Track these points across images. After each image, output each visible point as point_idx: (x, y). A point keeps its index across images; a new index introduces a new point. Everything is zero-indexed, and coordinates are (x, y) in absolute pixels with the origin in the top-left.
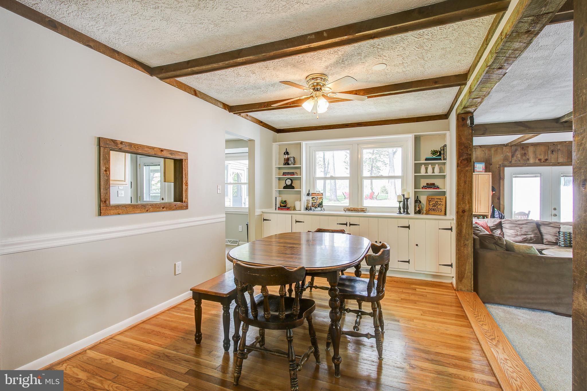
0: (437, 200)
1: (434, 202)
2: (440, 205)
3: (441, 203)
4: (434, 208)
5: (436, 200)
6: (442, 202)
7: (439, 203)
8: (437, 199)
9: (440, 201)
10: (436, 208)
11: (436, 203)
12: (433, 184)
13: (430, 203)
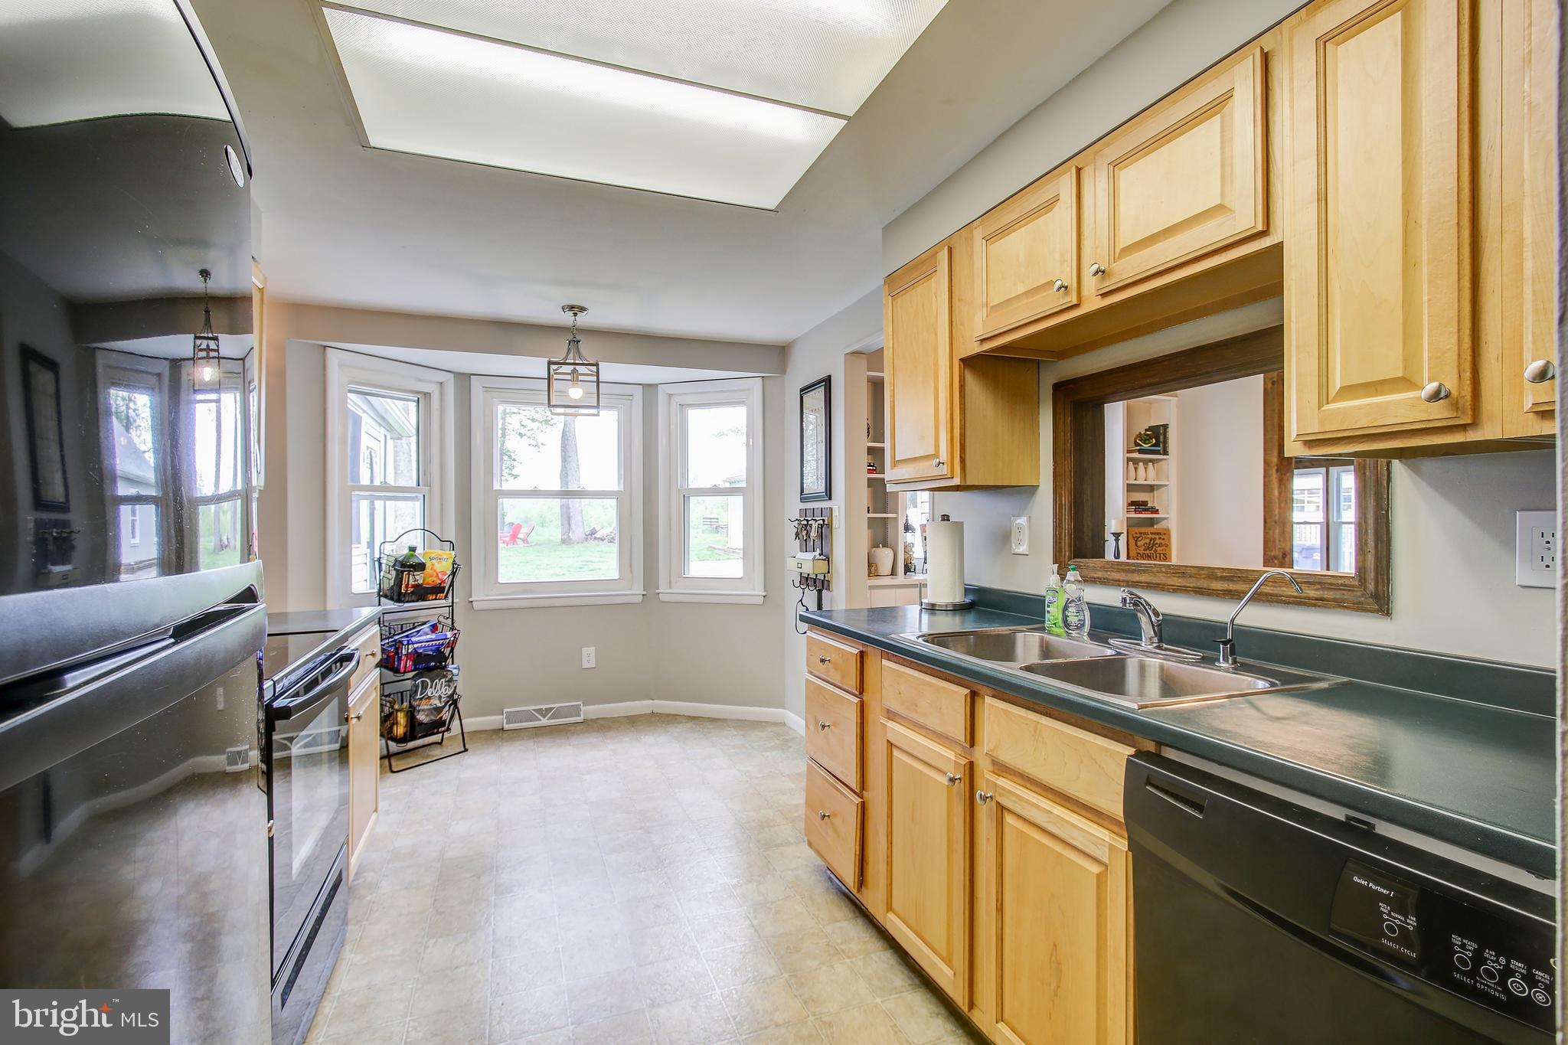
0: (1153, 536)
1: (1148, 541)
2: (1160, 545)
3: (1161, 541)
4: (1148, 552)
5: (1150, 536)
6: (1163, 539)
7: (1158, 541)
8: (1152, 533)
9: (1160, 538)
10: (1152, 552)
11: (1152, 542)
12: (1145, 503)
13: (1139, 544)
